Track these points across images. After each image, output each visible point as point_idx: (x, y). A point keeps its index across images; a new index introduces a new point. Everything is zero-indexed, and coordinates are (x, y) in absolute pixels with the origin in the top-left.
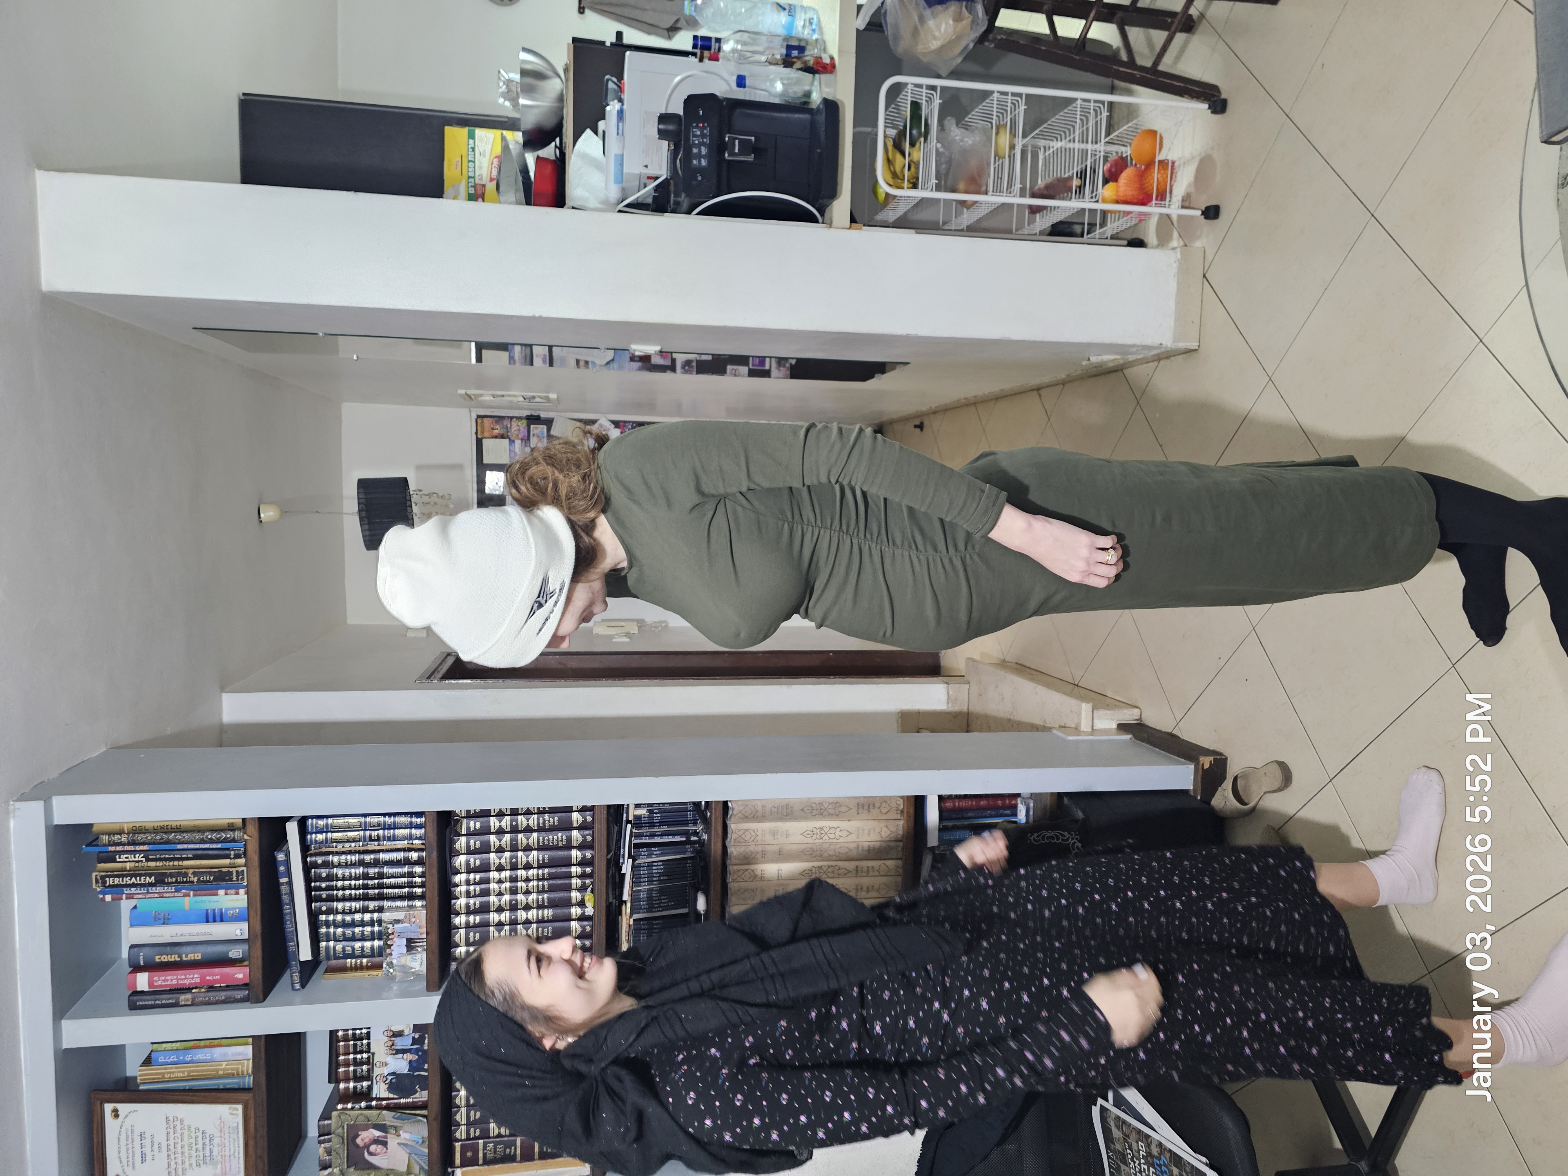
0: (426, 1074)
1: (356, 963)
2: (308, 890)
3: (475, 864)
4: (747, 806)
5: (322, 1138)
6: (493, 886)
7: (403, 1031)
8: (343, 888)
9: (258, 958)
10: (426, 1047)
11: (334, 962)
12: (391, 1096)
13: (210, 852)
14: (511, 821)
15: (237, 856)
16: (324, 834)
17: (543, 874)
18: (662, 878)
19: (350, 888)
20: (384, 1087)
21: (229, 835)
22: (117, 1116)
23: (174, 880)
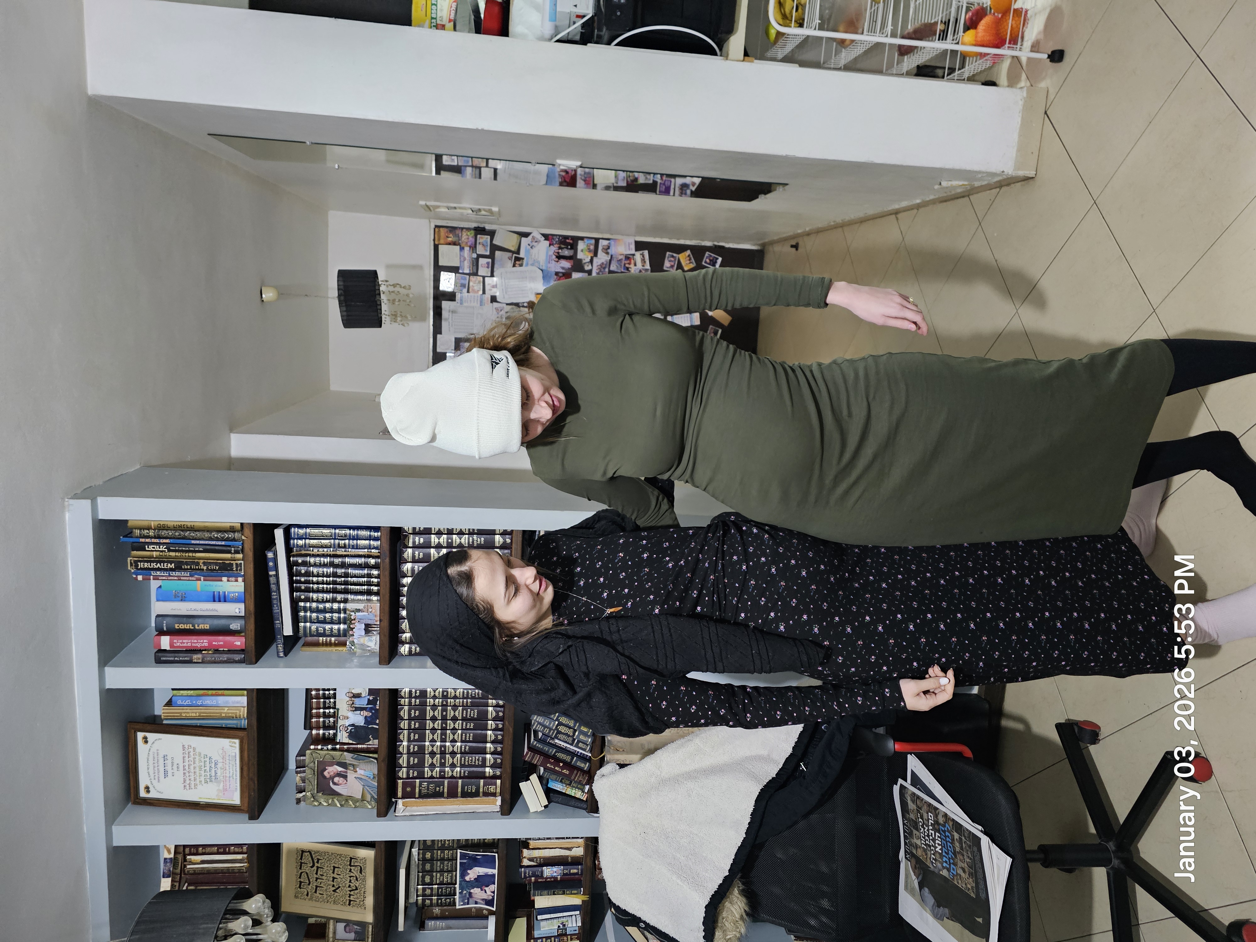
0: (377, 727)
1: (326, 640)
2: (291, 582)
5: (299, 769)
7: (361, 694)
8: (318, 583)
9: (252, 631)
10: (378, 707)
11: (309, 639)
12: (351, 742)
13: (217, 548)
14: (448, 539)
15: (237, 552)
16: (304, 540)
19: (323, 583)
20: (345, 735)
21: (231, 535)
22: (146, 742)
23: (189, 567)
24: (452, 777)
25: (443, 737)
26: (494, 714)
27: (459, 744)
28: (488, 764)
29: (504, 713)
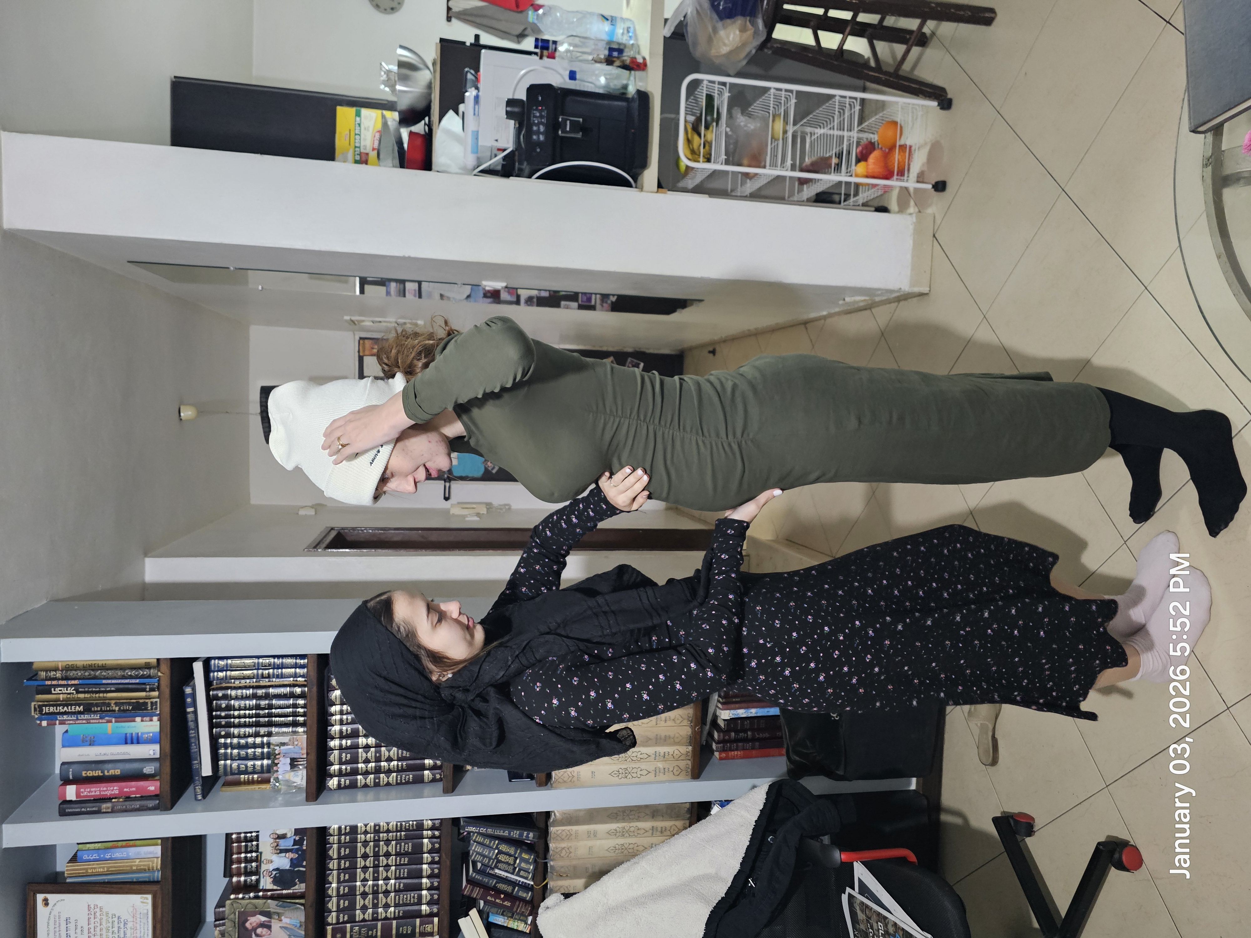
0: (304, 869)
1: (248, 778)
2: (211, 718)
5: (218, 922)
7: (286, 834)
8: (239, 717)
9: (167, 774)
10: (305, 848)
11: (230, 778)
12: (275, 887)
13: (130, 686)
15: (152, 690)
16: (224, 672)
19: (245, 716)
20: (269, 880)
21: (146, 672)
22: (47, 904)
23: (99, 709)
24: (386, 918)
25: (376, 875)
26: (430, 846)
27: (392, 881)
28: (424, 901)
29: (440, 844)
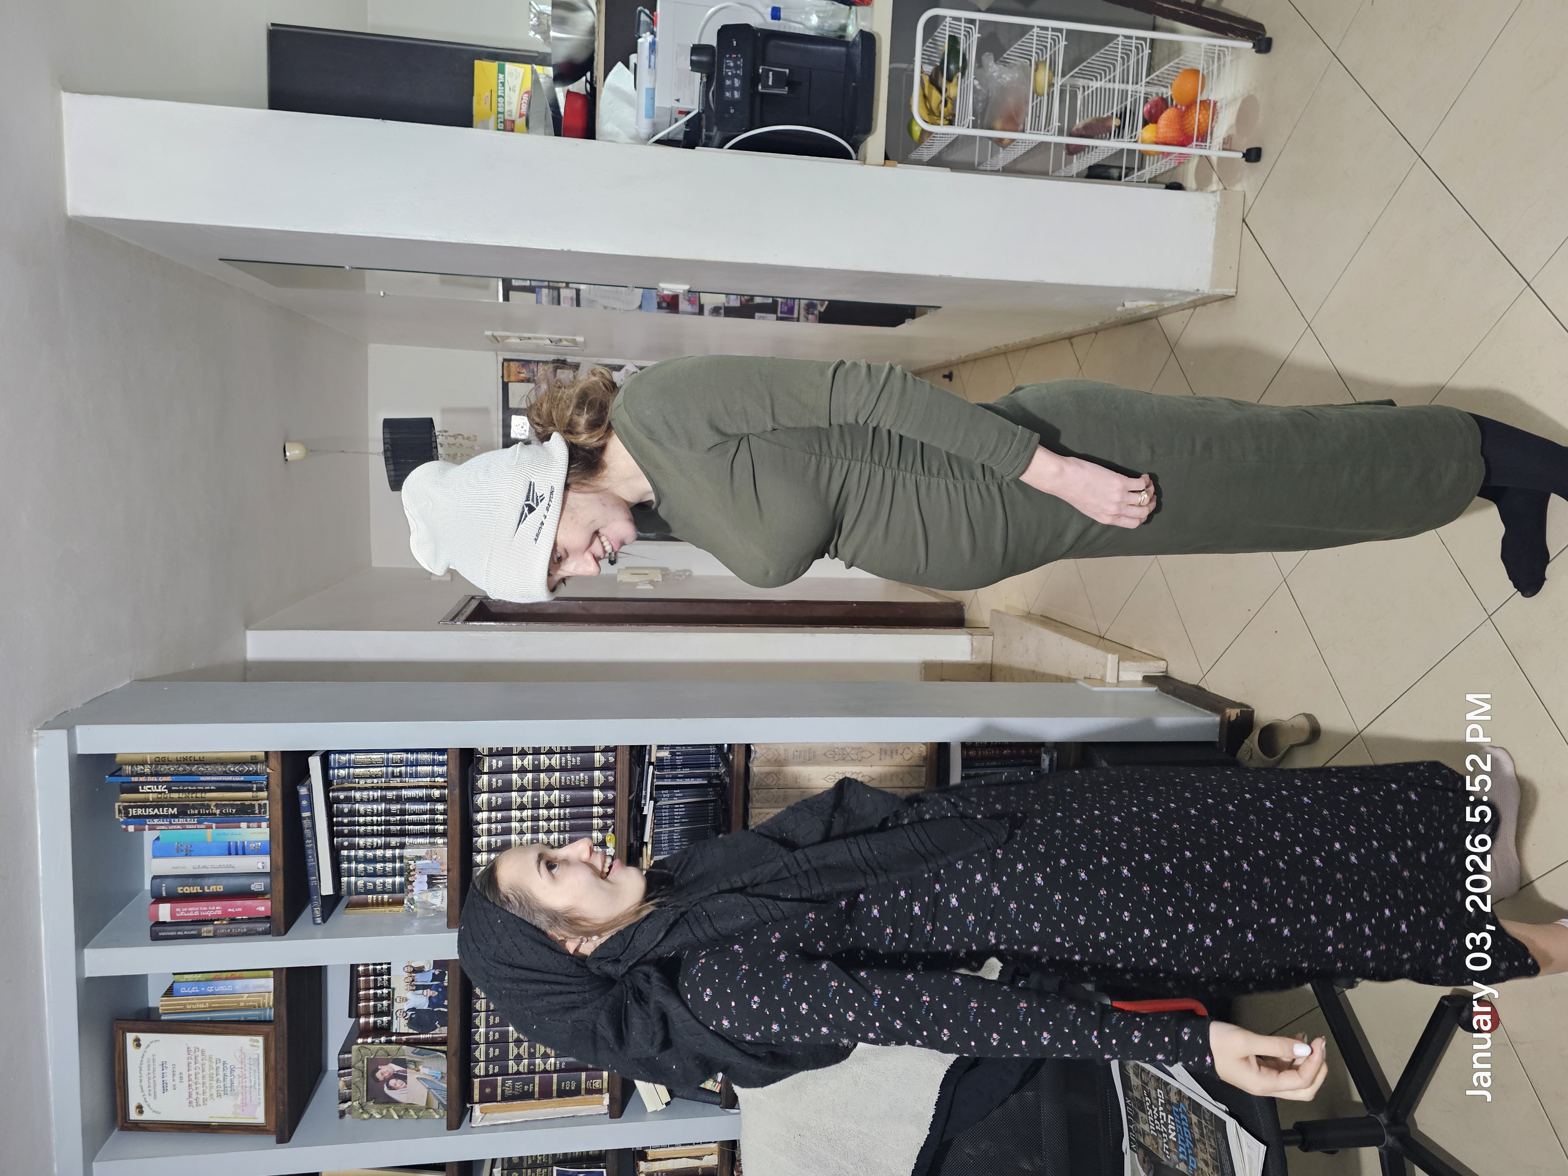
0: (446, 1010)
1: (377, 898)
2: (331, 825)
3: (497, 802)
4: (770, 749)
5: (342, 1071)
6: (514, 824)
7: (424, 967)
8: (365, 824)
9: (279, 892)
10: (446, 984)
11: (355, 898)
12: (411, 1031)
13: (233, 785)
14: (534, 760)
15: (260, 789)
16: (347, 770)
17: (565, 814)
18: (683, 820)
19: (372, 824)
20: (404, 1022)
21: (252, 768)
22: (138, 1045)
23: (196, 811)
24: (545, 1071)
